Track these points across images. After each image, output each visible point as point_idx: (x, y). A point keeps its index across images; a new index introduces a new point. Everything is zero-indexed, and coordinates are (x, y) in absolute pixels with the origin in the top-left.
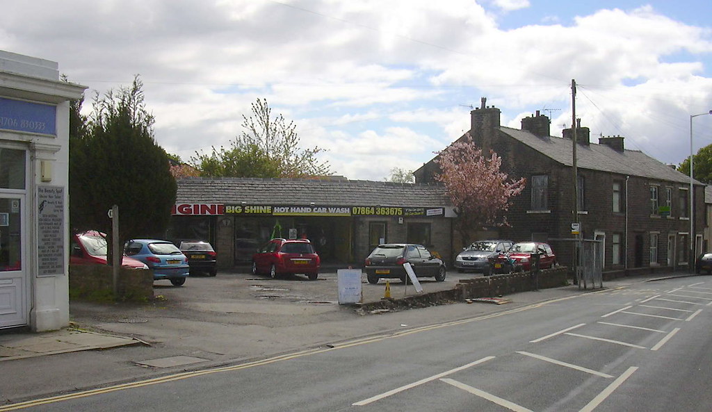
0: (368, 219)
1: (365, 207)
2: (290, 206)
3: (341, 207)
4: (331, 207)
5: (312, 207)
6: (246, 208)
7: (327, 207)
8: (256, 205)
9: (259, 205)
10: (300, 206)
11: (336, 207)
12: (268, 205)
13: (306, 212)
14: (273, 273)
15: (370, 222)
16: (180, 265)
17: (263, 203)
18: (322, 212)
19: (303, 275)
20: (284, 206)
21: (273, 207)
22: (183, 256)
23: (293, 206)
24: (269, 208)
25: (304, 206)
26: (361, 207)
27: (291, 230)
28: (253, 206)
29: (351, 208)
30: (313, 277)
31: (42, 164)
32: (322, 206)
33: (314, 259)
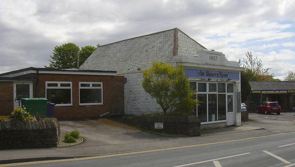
0: (293, 94)
1: (292, 90)
2: (267, 90)
3: (284, 90)
4: (280, 90)
5: (274, 91)
6: (252, 91)
7: (279, 90)
8: (256, 90)
9: (257, 90)
10: (270, 90)
11: (282, 90)
12: (260, 90)
13: (272, 92)
14: (266, 113)
15: (294, 95)
16: (245, 110)
17: (258, 90)
18: (278, 92)
19: (275, 114)
20: (265, 90)
21: (261, 91)
22: (245, 108)
23: (268, 90)
24: (260, 91)
25: (271, 90)
26: (290, 90)
27: (267, 98)
28: (255, 91)
29: (287, 90)
30: (278, 114)
31: (237, 86)
32: (277, 90)
33: (279, 108)
